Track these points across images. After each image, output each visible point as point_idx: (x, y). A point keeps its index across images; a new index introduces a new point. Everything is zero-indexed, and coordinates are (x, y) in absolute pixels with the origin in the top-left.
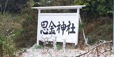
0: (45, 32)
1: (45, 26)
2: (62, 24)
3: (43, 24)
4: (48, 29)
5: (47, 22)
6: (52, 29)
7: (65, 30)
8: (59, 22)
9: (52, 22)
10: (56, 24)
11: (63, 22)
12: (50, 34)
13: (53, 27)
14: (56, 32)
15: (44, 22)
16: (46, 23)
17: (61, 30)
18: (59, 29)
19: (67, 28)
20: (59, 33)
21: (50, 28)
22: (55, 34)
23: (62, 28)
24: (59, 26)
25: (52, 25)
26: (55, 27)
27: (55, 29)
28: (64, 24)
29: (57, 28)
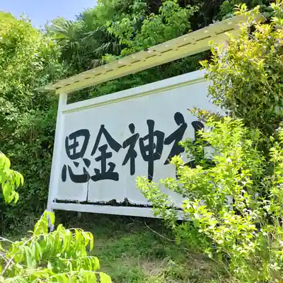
0: (78, 171)
1: (78, 149)
2: (143, 131)
3: (71, 142)
4: (87, 162)
5: (85, 133)
6: (104, 157)
7: (157, 157)
8: (132, 127)
9: (103, 130)
10: (121, 136)
11: (151, 123)
12: (95, 179)
13: (107, 151)
15: (73, 136)
16: (81, 139)
17: (139, 159)
18: (131, 155)
20: (132, 172)
21: (98, 154)
22: (115, 177)
23: (143, 149)
24: (130, 142)
25: (103, 141)
26: (116, 147)
27: (118, 157)
28: (152, 133)
29: (124, 152)
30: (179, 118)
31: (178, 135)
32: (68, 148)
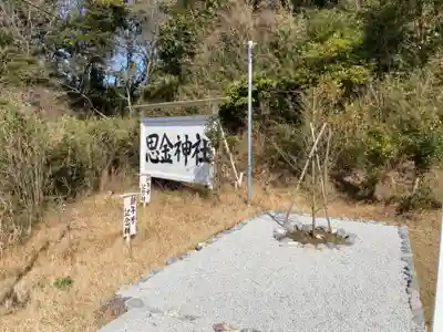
0: (154, 157)
1: (153, 145)
2: (183, 140)
3: (149, 140)
4: (158, 153)
5: (156, 136)
6: (166, 151)
7: (189, 153)
8: (178, 137)
9: (165, 136)
10: (174, 141)
11: (187, 137)
12: (162, 162)
13: (167, 148)
14: (174, 158)
15: (151, 137)
16: (154, 139)
17: (181, 154)
18: (178, 151)
19: (193, 151)
20: (178, 160)
21: (163, 149)
22: (171, 162)
23: (184, 149)
24: (178, 144)
25: (165, 143)
26: (171, 146)
27: (172, 151)
28: (187, 142)
29: (175, 149)
30: (198, 136)
31: (197, 144)
32: (148, 143)
